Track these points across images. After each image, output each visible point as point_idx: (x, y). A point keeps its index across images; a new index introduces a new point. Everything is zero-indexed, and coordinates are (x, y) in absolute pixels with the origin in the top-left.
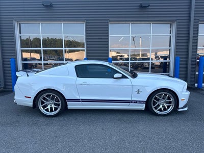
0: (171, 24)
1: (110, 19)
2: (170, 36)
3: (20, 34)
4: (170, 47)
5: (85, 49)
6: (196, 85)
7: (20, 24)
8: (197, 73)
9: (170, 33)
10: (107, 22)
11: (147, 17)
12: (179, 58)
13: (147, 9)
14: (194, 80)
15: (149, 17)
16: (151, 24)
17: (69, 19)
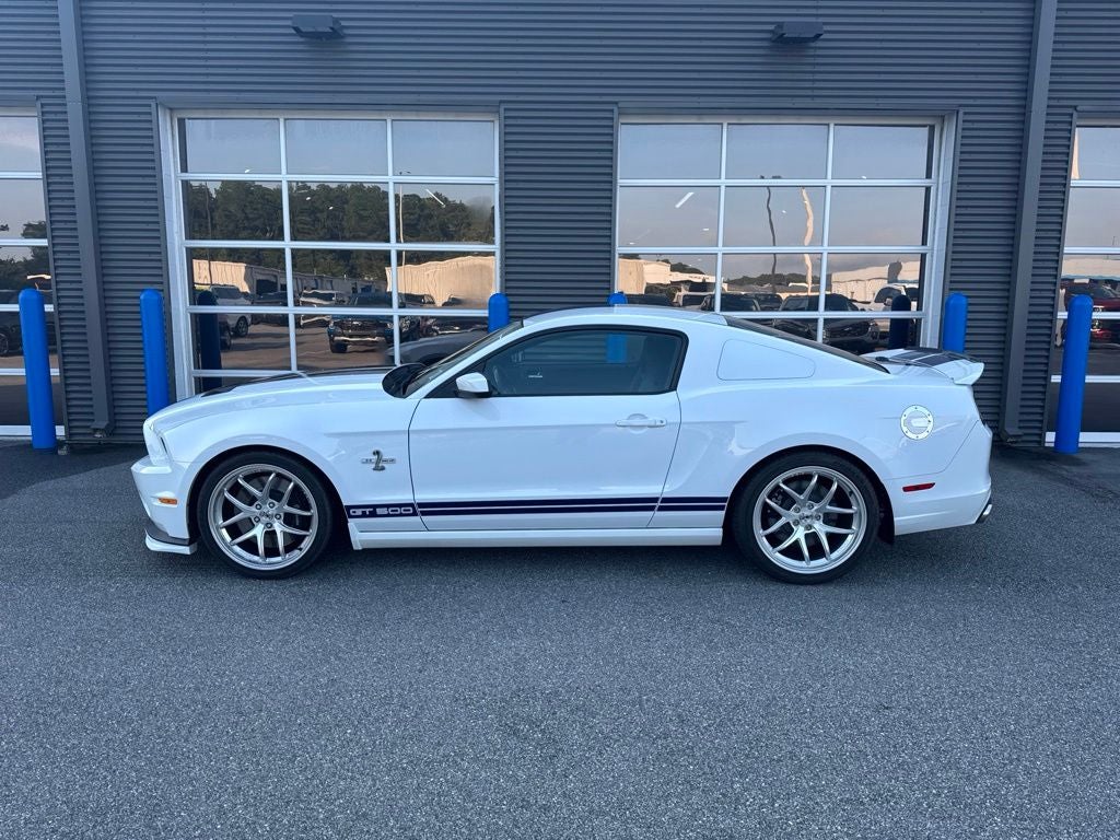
0: (932, 128)
1: (624, 102)
2: (928, 189)
3: (184, 169)
4: (924, 242)
5: (496, 247)
6: (1050, 437)
7: (182, 122)
8: (1056, 379)
9: (929, 176)
10: (608, 115)
11: (809, 93)
12: (964, 301)
13: (811, 52)
14: (1042, 414)
15: (817, 93)
16: (828, 125)
17: (423, 97)
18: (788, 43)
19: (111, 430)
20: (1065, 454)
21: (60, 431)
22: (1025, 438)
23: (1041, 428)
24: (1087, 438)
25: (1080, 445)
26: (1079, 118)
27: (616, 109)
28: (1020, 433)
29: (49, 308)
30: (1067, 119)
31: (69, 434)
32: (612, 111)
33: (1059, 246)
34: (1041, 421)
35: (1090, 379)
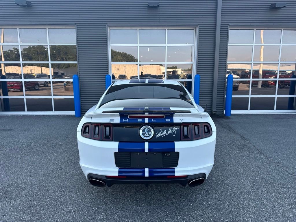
0: (193, 30)
4: (192, 61)
10: (105, 27)
11: (158, 21)
12: (199, 76)
13: (159, 10)
14: (223, 106)
15: (161, 21)
16: (165, 29)
17: (55, 22)
18: (153, 8)
20: (227, 116)
22: (217, 112)
23: (223, 109)
24: (233, 112)
25: (231, 114)
26: (230, 27)
27: (107, 25)
28: (216, 111)
30: (227, 28)
32: (106, 26)
33: (226, 61)
34: (223, 108)
35: (233, 96)
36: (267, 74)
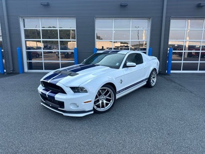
3: (24, 27)
5: (76, 40)
7: (24, 19)
10: (93, 18)
11: (127, 14)
12: (151, 49)
13: (127, 8)
16: (130, 19)
17: (63, 15)
19: (13, 70)
20: (168, 74)
21: (5, 71)
22: (162, 72)
23: (165, 70)
24: (172, 71)
25: (171, 73)
26: (171, 18)
27: (95, 17)
29: (2, 50)
30: (169, 18)
31: (7, 71)
33: (168, 40)
35: (172, 62)
36: (191, 48)
